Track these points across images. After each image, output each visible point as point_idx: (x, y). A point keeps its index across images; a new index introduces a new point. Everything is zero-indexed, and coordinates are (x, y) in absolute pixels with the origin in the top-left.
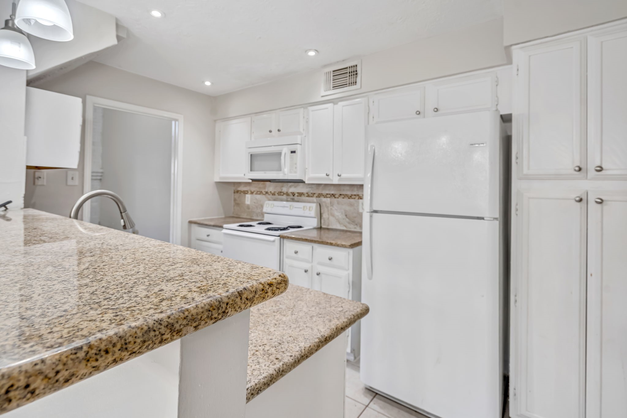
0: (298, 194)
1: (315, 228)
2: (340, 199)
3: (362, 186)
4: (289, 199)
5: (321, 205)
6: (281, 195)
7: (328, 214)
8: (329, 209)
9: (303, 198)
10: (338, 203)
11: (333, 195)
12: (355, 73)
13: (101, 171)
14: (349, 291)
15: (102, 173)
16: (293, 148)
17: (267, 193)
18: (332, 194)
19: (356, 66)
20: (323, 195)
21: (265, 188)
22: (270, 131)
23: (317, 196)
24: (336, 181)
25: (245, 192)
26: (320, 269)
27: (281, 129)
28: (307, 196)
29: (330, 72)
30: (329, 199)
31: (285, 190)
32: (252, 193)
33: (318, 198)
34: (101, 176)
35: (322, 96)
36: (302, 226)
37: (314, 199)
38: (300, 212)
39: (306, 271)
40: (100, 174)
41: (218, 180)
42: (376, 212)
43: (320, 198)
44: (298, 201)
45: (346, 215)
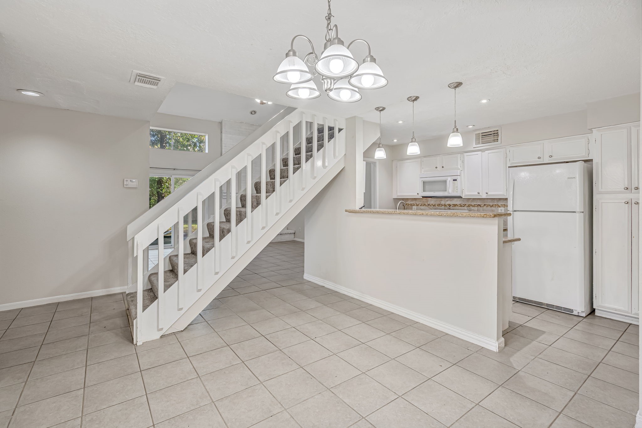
0: (453, 205)
2: (485, 207)
3: (506, 199)
4: (446, 208)
6: (440, 206)
9: (457, 207)
10: (482, 210)
11: (479, 205)
12: (497, 134)
16: (455, 178)
17: (429, 205)
19: (498, 130)
20: (473, 205)
21: (427, 202)
22: (436, 168)
24: (484, 196)
25: (413, 205)
27: (444, 166)
28: (460, 206)
29: (480, 134)
30: (476, 208)
31: (443, 203)
32: (418, 205)
33: (468, 207)
35: (474, 148)
37: (466, 208)
41: (396, 197)
42: (515, 211)
43: (470, 207)
44: (453, 209)
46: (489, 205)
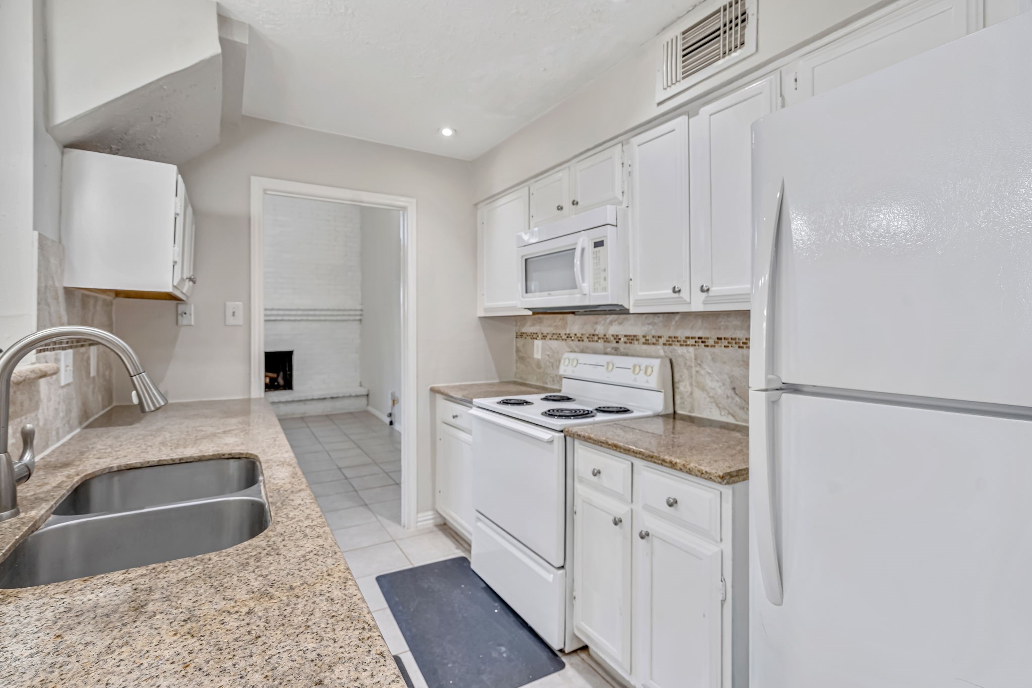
0: (625, 339)
1: (658, 416)
2: (719, 350)
4: (609, 350)
5: (674, 361)
6: (593, 341)
7: (691, 385)
8: (694, 370)
9: (637, 347)
10: (714, 360)
11: (702, 340)
12: (740, 20)
13: (359, 307)
14: (723, 602)
15: (361, 310)
16: (597, 235)
17: (569, 336)
18: (699, 338)
20: (679, 339)
21: (565, 328)
22: (560, 208)
23: (665, 342)
24: (698, 304)
25: (534, 336)
26: (648, 522)
27: (578, 199)
28: (644, 343)
29: (677, 38)
30: (691, 349)
31: (600, 330)
32: (544, 337)
33: (666, 347)
34: (361, 315)
35: (659, 104)
36: (629, 408)
37: (660, 350)
38: (626, 377)
39: (617, 522)
40: (359, 313)
41: (482, 314)
42: (795, 389)
43: (671, 347)
44: (627, 355)
45: (734, 389)
46: (735, 339)
